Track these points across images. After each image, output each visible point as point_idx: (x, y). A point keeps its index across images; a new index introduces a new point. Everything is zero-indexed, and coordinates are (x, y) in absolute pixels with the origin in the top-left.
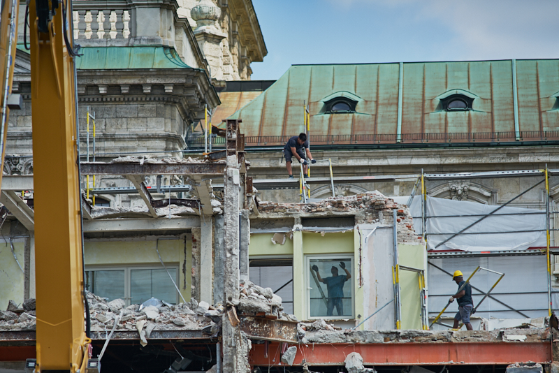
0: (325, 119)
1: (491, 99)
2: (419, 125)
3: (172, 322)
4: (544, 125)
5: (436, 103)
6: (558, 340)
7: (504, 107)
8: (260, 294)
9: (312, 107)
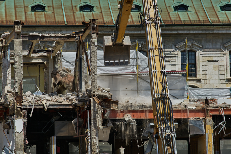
0: (33, 14)
1: (100, 7)
2: (73, 17)
3: (56, 101)
5: (78, 8)
6: (208, 109)
7: (106, 10)
8: (105, 90)
9: (26, 9)
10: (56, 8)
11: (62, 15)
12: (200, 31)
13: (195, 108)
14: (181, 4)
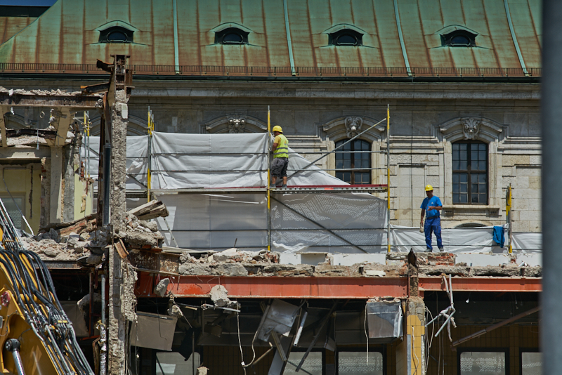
0: (101, 48)
1: (265, 34)
2: (196, 57)
3: (43, 252)
4: (318, 61)
5: (212, 35)
6: (416, 276)
7: (278, 42)
8: (146, 227)
9: (87, 35)
10: (158, 35)
11: (172, 52)
12: (498, 93)
13: (384, 273)
14: (459, 28)
